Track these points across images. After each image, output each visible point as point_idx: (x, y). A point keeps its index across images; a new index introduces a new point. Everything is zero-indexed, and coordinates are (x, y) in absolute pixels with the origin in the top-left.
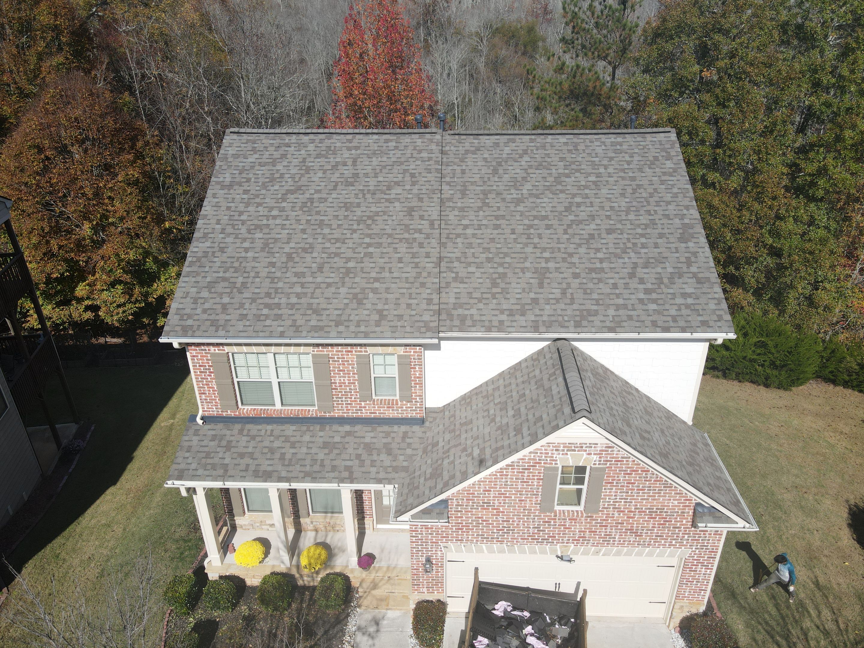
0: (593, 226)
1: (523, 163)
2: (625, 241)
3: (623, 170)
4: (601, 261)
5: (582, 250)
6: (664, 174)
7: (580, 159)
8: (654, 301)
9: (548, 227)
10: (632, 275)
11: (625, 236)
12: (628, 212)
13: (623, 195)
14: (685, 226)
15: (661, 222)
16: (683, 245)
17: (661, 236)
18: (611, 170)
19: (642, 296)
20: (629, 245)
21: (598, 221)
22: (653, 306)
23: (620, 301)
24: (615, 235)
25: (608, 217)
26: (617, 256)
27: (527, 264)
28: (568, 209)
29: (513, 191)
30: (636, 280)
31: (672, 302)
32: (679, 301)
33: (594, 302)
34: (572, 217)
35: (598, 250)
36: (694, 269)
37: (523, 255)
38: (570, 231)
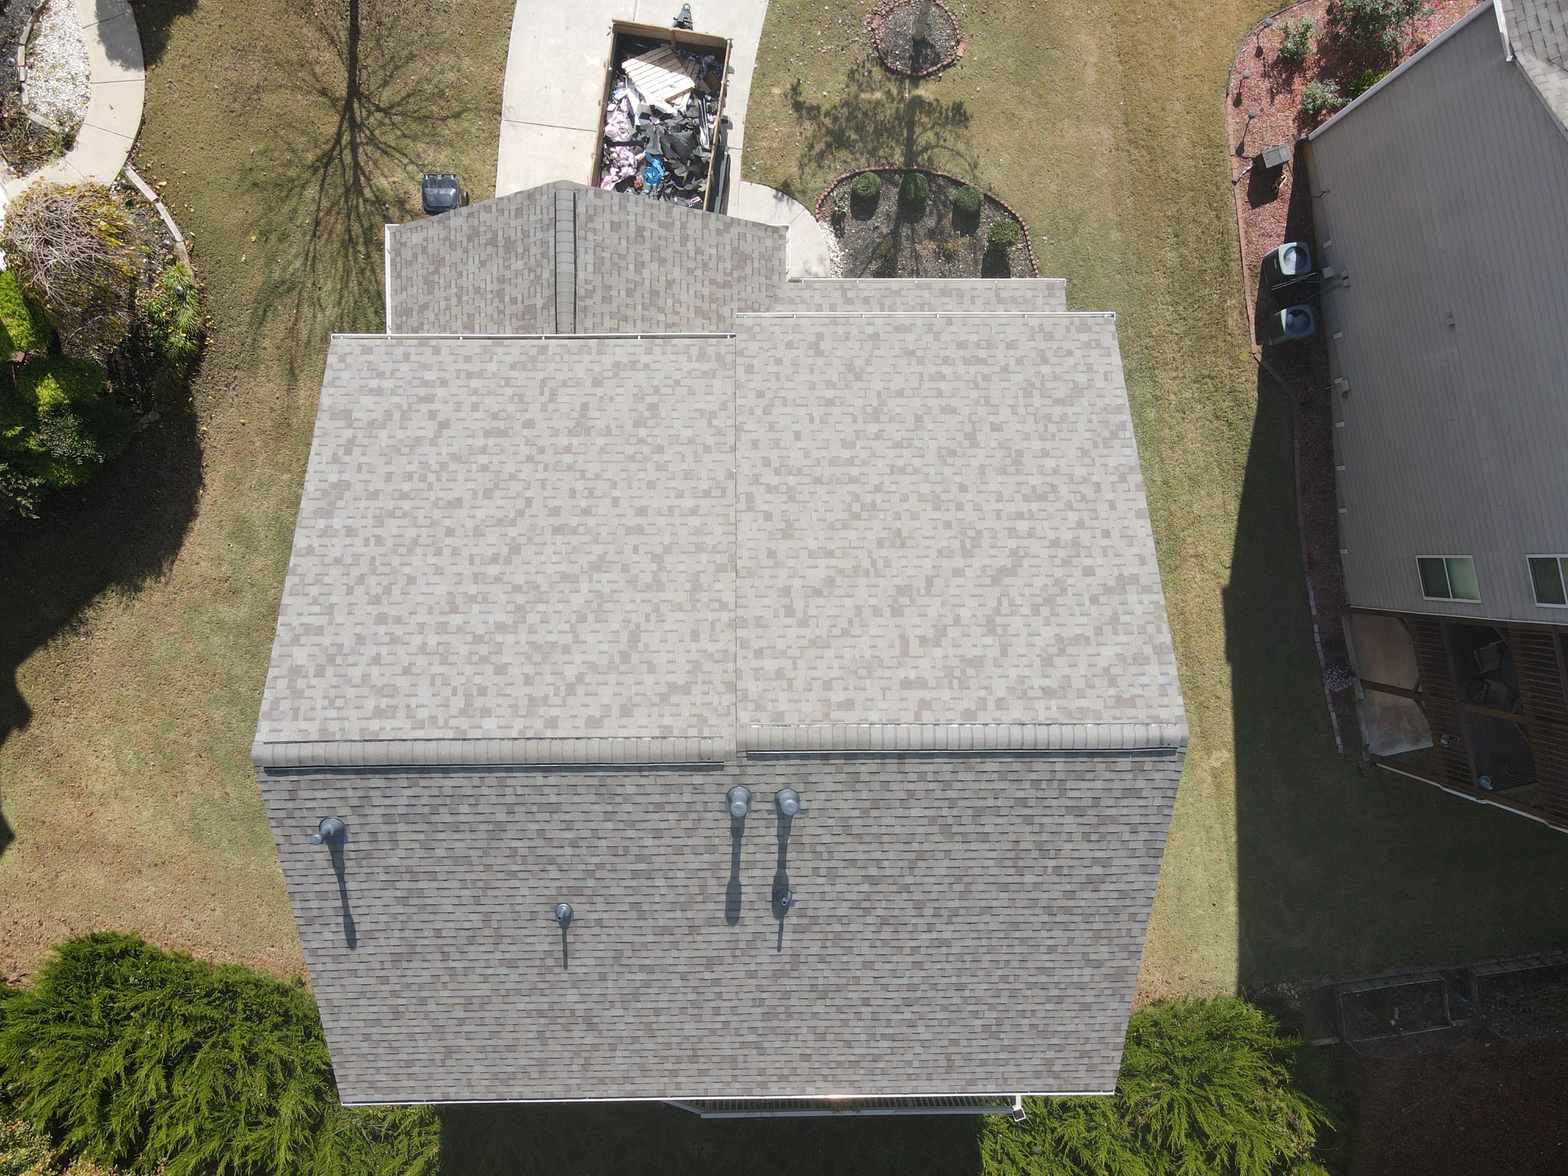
0: (480, 514)
1: (578, 659)
2: (437, 485)
3: (394, 640)
4: (484, 451)
5: (509, 468)
6: (319, 631)
7: (468, 670)
8: (425, 383)
9: (555, 512)
10: (445, 425)
11: (432, 496)
12: (415, 542)
13: (411, 580)
14: (326, 513)
15: (364, 522)
16: (345, 477)
17: (374, 495)
18: (416, 640)
19: (441, 392)
20: (432, 478)
21: (470, 524)
22: (430, 376)
23: (475, 383)
24: (450, 496)
25: (450, 532)
26: (457, 458)
27: (600, 441)
28: (515, 549)
29: (606, 590)
30: (441, 418)
31: (399, 383)
32: (388, 384)
33: (512, 382)
34: (513, 532)
35: (485, 468)
36: (347, 434)
37: (605, 457)
38: (521, 504)
